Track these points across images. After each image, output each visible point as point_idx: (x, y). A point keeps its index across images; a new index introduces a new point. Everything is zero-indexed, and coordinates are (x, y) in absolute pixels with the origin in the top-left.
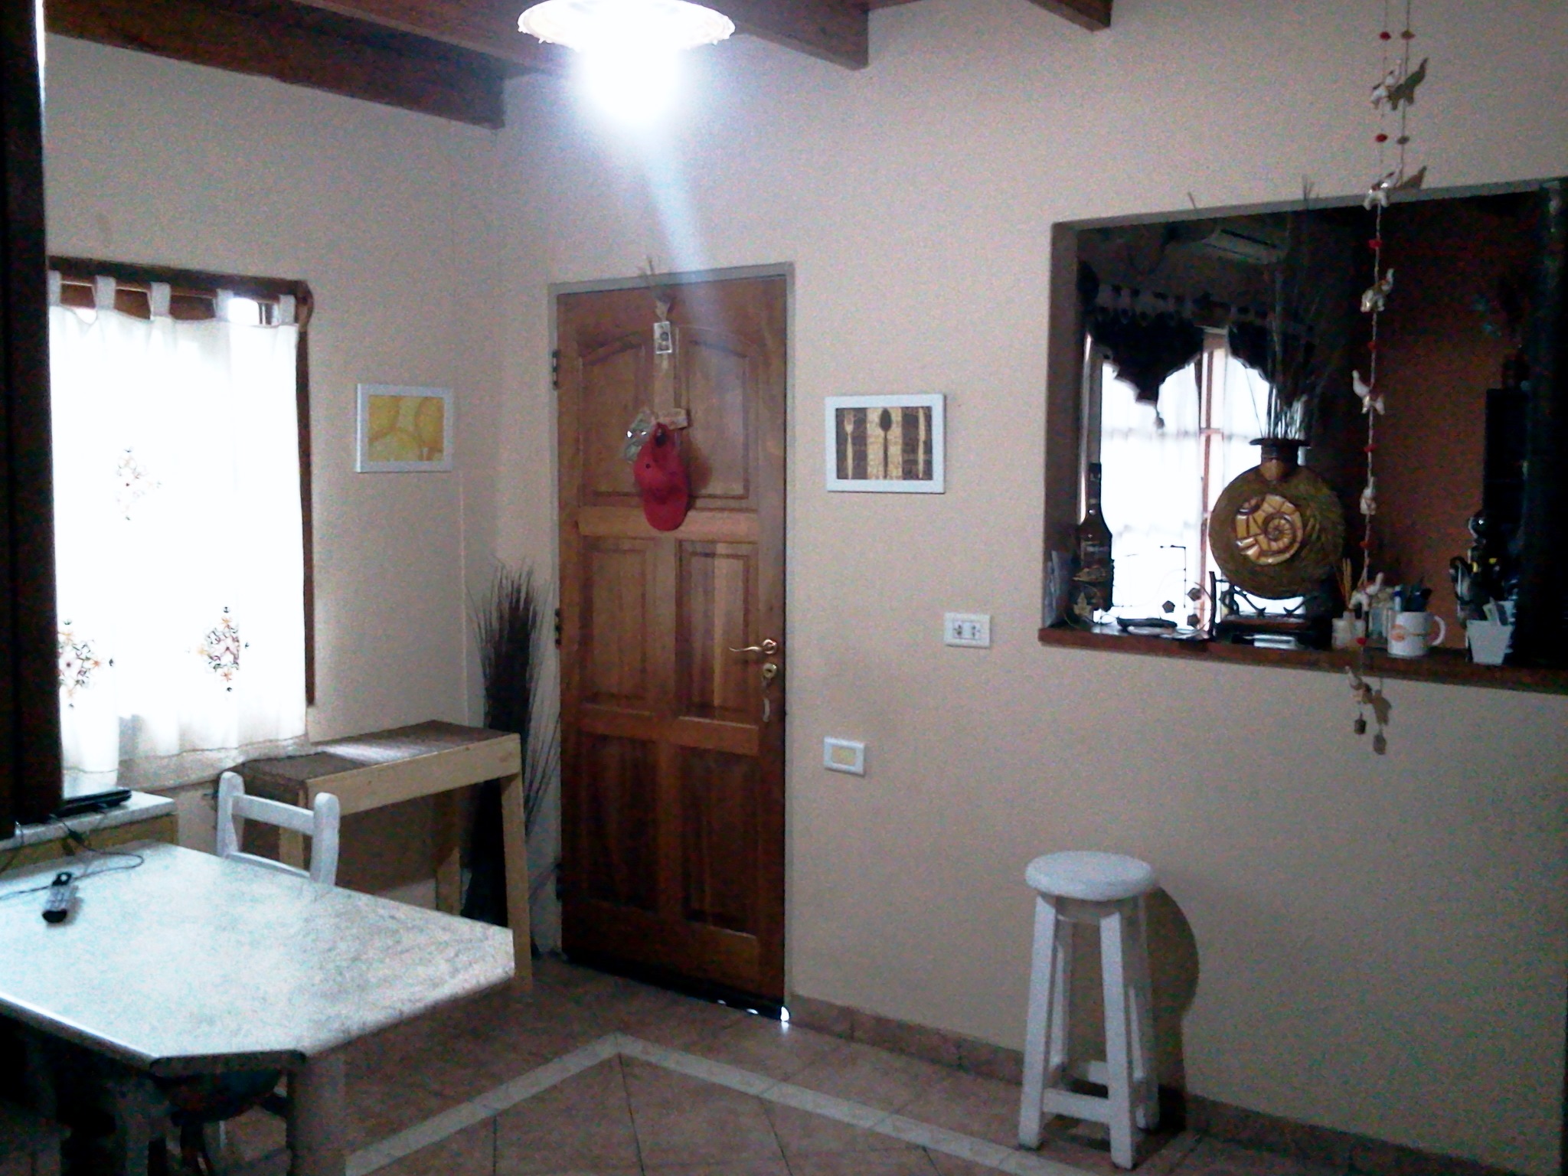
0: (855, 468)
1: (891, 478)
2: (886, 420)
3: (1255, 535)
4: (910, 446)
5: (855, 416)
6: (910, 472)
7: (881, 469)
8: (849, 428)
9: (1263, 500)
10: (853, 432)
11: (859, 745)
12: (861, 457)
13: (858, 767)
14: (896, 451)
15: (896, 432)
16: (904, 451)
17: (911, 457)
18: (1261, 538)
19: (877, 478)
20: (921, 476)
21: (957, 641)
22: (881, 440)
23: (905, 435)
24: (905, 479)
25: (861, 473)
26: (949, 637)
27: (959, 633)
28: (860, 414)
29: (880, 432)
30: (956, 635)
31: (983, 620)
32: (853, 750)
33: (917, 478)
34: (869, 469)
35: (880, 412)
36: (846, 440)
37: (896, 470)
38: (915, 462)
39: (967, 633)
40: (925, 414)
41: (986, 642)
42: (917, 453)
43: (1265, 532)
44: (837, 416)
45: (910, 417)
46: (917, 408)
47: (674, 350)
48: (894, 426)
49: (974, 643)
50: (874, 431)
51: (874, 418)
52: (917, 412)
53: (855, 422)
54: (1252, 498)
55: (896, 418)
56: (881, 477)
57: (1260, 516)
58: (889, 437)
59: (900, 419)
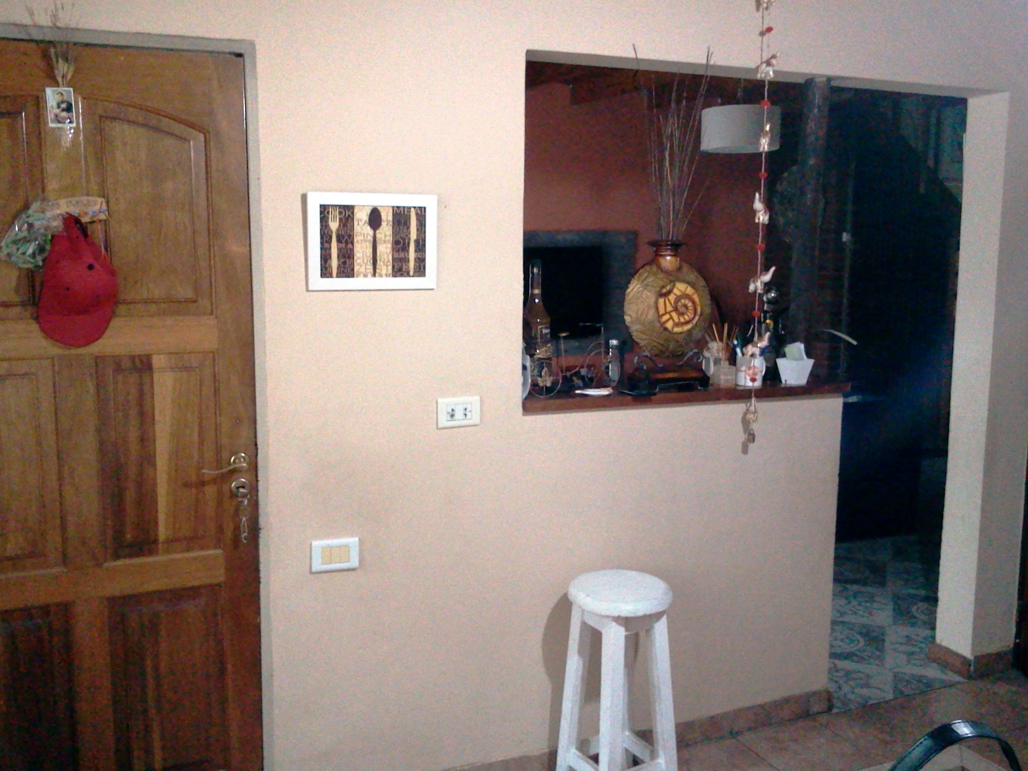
0: (339, 267)
1: (381, 276)
2: (375, 218)
3: (669, 313)
4: (400, 245)
5: (340, 213)
6: (400, 270)
7: (370, 267)
8: (334, 225)
9: (674, 286)
10: (338, 230)
11: (354, 541)
12: (347, 256)
13: (354, 562)
14: (385, 250)
15: (386, 231)
16: (394, 250)
17: (402, 255)
18: (674, 315)
19: (365, 276)
20: (411, 273)
21: (452, 424)
22: (370, 238)
23: (395, 233)
24: (394, 276)
25: (346, 270)
26: (444, 421)
27: (452, 416)
28: (347, 213)
29: (369, 230)
30: (449, 418)
31: (473, 401)
32: (347, 546)
33: (408, 275)
34: (356, 268)
35: (369, 211)
36: (331, 237)
37: (385, 266)
38: (407, 260)
39: (459, 414)
40: (417, 214)
41: (477, 421)
42: (408, 252)
43: (676, 309)
44: (321, 213)
45: (401, 216)
46: (409, 208)
47: (78, 123)
48: (384, 224)
49: (466, 422)
50: (362, 229)
51: (362, 216)
52: (409, 212)
53: (341, 220)
54: (667, 285)
55: (387, 217)
56: (369, 275)
57: (672, 297)
58: (378, 236)
59: (390, 218)
